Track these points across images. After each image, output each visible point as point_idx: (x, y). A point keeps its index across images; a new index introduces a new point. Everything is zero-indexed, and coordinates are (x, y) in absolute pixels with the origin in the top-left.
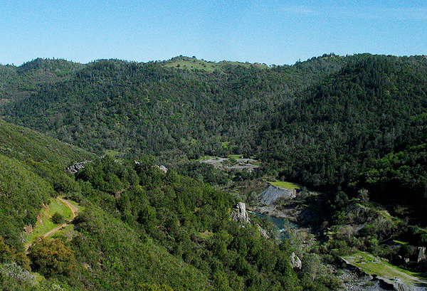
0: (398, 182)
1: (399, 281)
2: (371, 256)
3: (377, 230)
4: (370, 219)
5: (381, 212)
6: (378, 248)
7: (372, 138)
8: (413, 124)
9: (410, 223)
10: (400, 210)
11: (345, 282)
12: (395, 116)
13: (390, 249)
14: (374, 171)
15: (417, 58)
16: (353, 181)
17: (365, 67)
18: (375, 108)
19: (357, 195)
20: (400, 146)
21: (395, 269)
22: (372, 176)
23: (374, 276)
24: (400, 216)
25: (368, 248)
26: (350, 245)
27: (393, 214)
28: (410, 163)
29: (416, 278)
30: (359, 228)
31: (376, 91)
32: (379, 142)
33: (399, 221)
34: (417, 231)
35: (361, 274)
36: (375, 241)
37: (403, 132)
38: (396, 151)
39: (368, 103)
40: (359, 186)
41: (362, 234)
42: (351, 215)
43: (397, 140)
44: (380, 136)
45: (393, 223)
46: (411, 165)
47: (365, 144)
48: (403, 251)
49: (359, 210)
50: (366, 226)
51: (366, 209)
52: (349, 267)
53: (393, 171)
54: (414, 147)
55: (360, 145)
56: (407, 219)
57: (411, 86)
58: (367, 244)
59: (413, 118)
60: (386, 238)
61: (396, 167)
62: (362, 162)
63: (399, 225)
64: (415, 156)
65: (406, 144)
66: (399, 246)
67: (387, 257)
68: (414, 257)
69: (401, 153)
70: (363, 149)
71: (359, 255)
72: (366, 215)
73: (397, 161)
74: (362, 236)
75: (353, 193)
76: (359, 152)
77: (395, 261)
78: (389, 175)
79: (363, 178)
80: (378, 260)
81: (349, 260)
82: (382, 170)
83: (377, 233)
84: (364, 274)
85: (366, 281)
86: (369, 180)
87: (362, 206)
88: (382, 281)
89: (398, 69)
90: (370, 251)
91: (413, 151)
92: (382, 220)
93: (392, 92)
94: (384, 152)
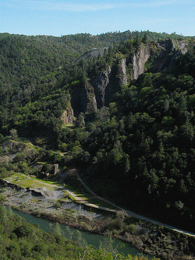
0: (35, 123)
1: (45, 189)
2: (24, 175)
3: (26, 157)
4: (20, 149)
5: (27, 144)
6: (28, 169)
7: (15, 93)
8: (42, 82)
9: (47, 149)
10: (39, 141)
11: (8, 196)
12: (30, 77)
13: (37, 168)
14: (19, 116)
15: (40, 37)
16: (5, 124)
17: (5, 43)
18: (16, 72)
19: (9, 134)
20: (35, 97)
21: (40, 182)
22: (18, 119)
23: (28, 188)
24: (40, 145)
25: (21, 170)
26: (9, 169)
27: (35, 144)
28: (42, 109)
29: (55, 186)
30: (14, 156)
31: (15, 60)
32: (21, 96)
33: (39, 149)
34: (52, 154)
35: (18, 189)
36: (25, 164)
37: (36, 88)
38: (33, 101)
39: (10, 68)
40: (10, 128)
41: (16, 160)
42: (6, 148)
43: (32, 94)
44: (21, 91)
45: (36, 150)
46: (43, 111)
47: (11, 98)
48: (44, 169)
49: (12, 144)
50: (18, 154)
51: (17, 143)
52: (9, 185)
53: (32, 115)
54: (44, 98)
55: (8, 99)
56: (45, 146)
57: (38, 56)
58: (20, 167)
59: (41, 78)
60: (32, 161)
61: (34, 112)
62: (10, 111)
63: (40, 152)
64: (46, 104)
65: (38, 96)
66: (41, 166)
67: (35, 174)
68: (52, 172)
69: (36, 102)
70: (10, 101)
71: (16, 176)
72: (17, 147)
73: (34, 108)
74: (16, 162)
75: (6, 133)
76: (8, 103)
77: (41, 176)
78: (30, 118)
79: (12, 122)
80: (28, 177)
81: (9, 180)
82: (24, 115)
83: (26, 159)
84: (21, 188)
85: (23, 192)
86: (17, 123)
87: (13, 141)
88: (33, 191)
89: (29, 44)
90: (23, 172)
91: (44, 100)
92: (28, 149)
93: (26, 60)
94: (25, 102)
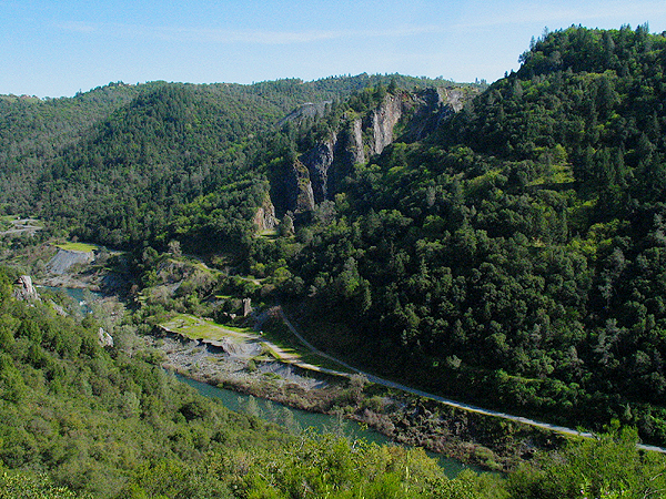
0: (210, 229)
1: (229, 340)
2: (193, 318)
3: (195, 287)
4: (185, 274)
5: (197, 266)
6: (200, 308)
7: (176, 180)
8: (221, 161)
9: (231, 274)
10: (218, 260)
11: (168, 353)
12: (201, 153)
13: (214, 307)
14: (183, 219)
15: (217, 85)
16: (160, 233)
17: (160, 97)
18: (177, 145)
19: (167, 249)
20: (209, 187)
21: (221, 328)
22: (182, 225)
23: (200, 340)
24: (219, 267)
25: (188, 309)
26: (168, 308)
27: (211, 266)
28: (221, 206)
29: (245, 335)
30: (176, 286)
31: (176, 124)
32: (185, 184)
33: (219, 273)
34: (240, 282)
35: (185, 341)
36: (194, 299)
37: (211, 171)
38: (205, 193)
39: (168, 138)
40: (168, 239)
41: (179, 294)
42: (163, 274)
43: (205, 181)
44: (186, 177)
45: (212, 276)
46: (224, 209)
47: (169, 188)
48: (227, 307)
49: (172, 266)
50: (184, 283)
51: (181, 264)
52: (170, 334)
53: (205, 216)
54: (225, 187)
55: (164, 190)
56: (227, 269)
57: (214, 119)
58: (187, 305)
59: (220, 154)
60: (207, 294)
61: (208, 211)
62: (168, 210)
63: (220, 278)
64: (227, 198)
65: (214, 184)
66: (222, 302)
67: (211, 315)
68: (240, 312)
69: (211, 194)
70: (168, 194)
71: (180, 318)
72: (181, 272)
73: (209, 205)
74: (179, 296)
75: (162, 247)
76: (164, 198)
77: (222, 319)
78: (201, 221)
79: (171, 228)
80: (201, 321)
81: (168, 327)
82: (192, 216)
83: (197, 291)
84: (188, 340)
85: (191, 347)
86: (179, 230)
87: (174, 262)
88: (209, 344)
89: (198, 98)
90: (192, 313)
91: (223, 191)
92: (200, 275)
93: (193, 125)
94: (192, 195)
